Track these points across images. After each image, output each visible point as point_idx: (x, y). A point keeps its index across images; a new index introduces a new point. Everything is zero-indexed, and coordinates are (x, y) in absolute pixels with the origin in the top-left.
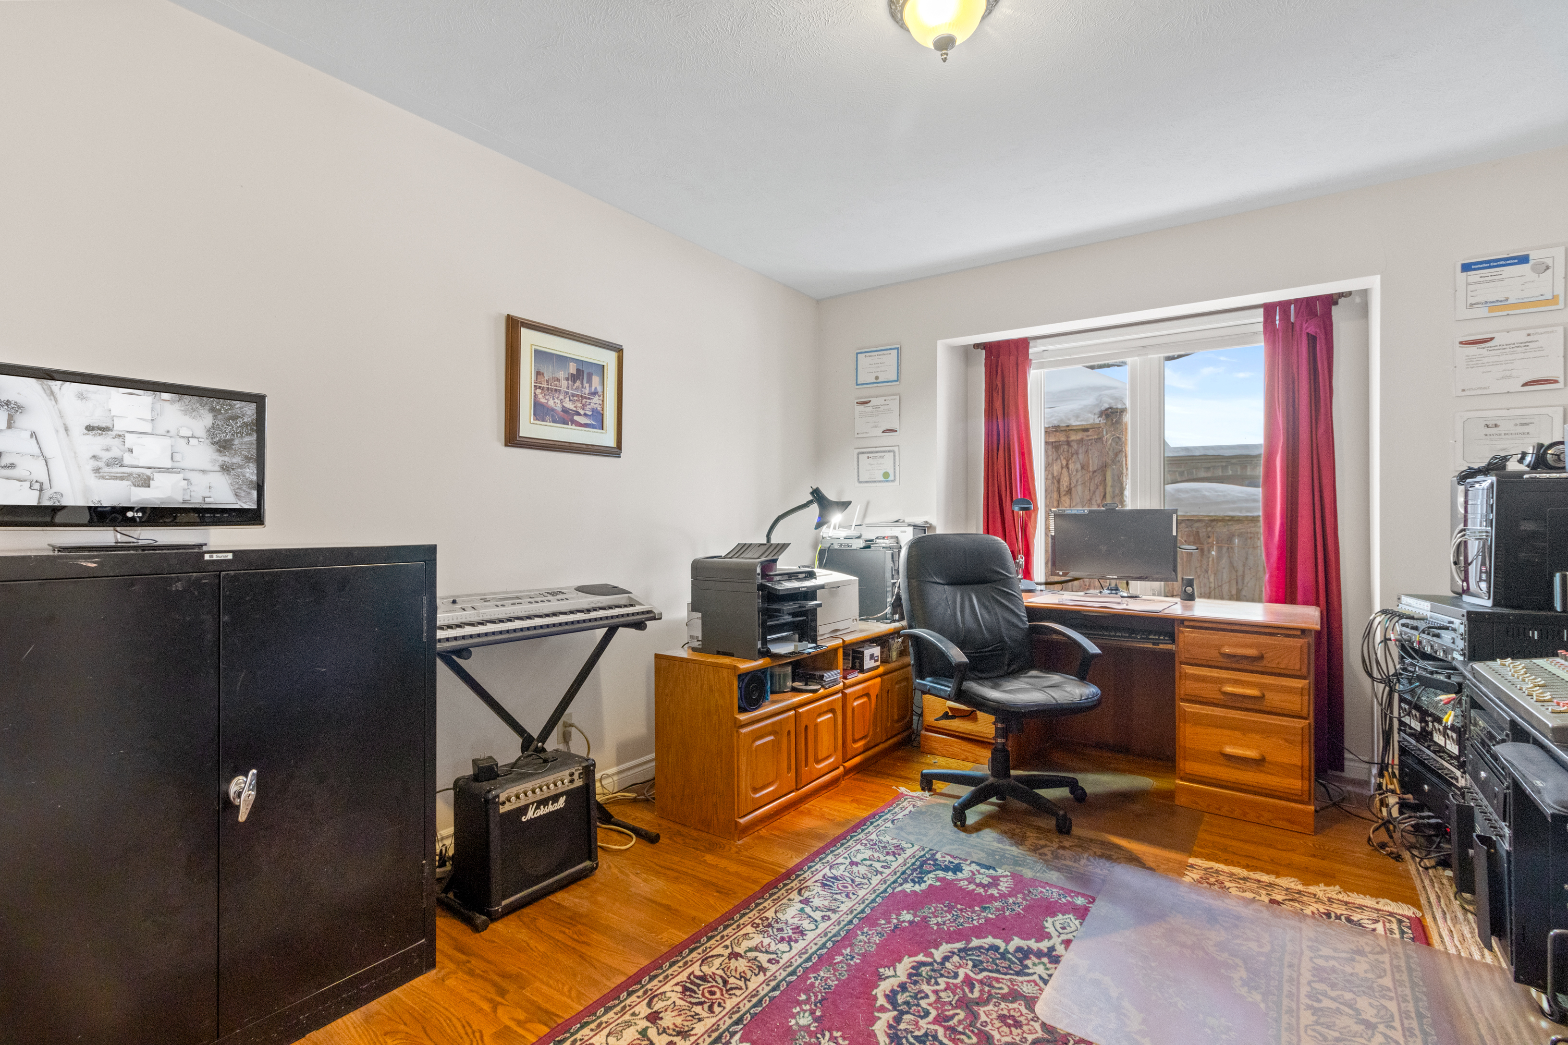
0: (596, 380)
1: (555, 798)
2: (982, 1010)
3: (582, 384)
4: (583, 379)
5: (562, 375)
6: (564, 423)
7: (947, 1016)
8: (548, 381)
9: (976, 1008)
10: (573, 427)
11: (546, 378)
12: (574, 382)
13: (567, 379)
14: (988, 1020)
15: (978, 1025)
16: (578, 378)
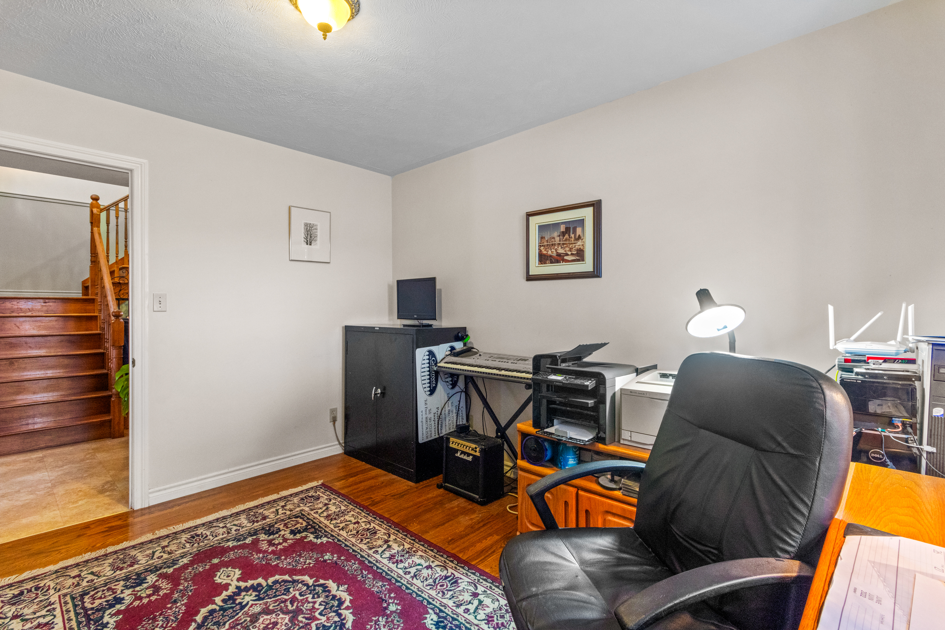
0: (579, 231)
1: (469, 455)
2: (287, 618)
3: (569, 235)
4: (570, 232)
5: (556, 234)
6: (558, 263)
7: (294, 602)
8: (547, 241)
9: (291, 615)
10: (564, 263)
11: (546, 239)
12: (564, 236)
13: (559, 236)
14: (278, 617)
15: (279, 612)
16: (566, 233)
